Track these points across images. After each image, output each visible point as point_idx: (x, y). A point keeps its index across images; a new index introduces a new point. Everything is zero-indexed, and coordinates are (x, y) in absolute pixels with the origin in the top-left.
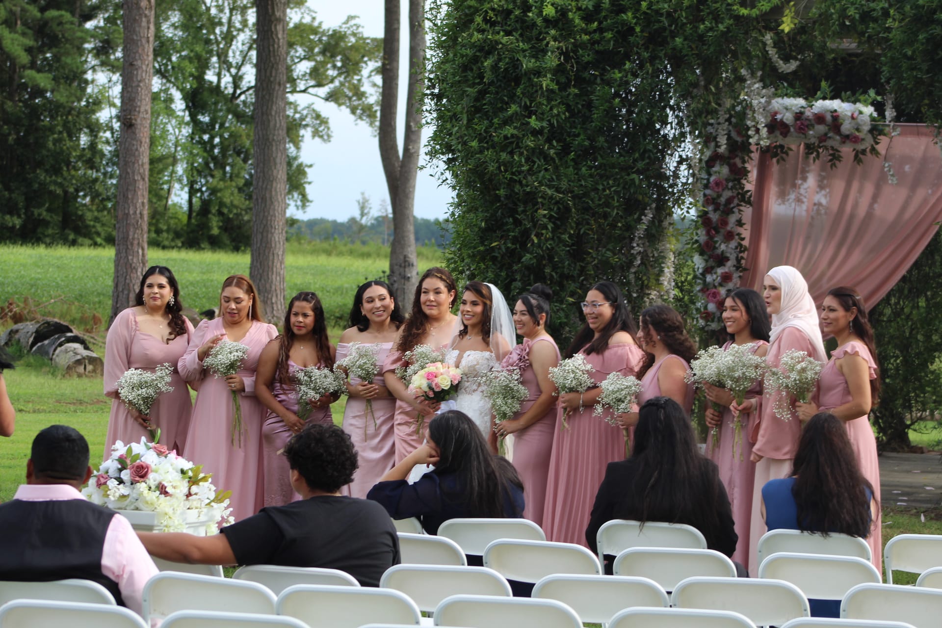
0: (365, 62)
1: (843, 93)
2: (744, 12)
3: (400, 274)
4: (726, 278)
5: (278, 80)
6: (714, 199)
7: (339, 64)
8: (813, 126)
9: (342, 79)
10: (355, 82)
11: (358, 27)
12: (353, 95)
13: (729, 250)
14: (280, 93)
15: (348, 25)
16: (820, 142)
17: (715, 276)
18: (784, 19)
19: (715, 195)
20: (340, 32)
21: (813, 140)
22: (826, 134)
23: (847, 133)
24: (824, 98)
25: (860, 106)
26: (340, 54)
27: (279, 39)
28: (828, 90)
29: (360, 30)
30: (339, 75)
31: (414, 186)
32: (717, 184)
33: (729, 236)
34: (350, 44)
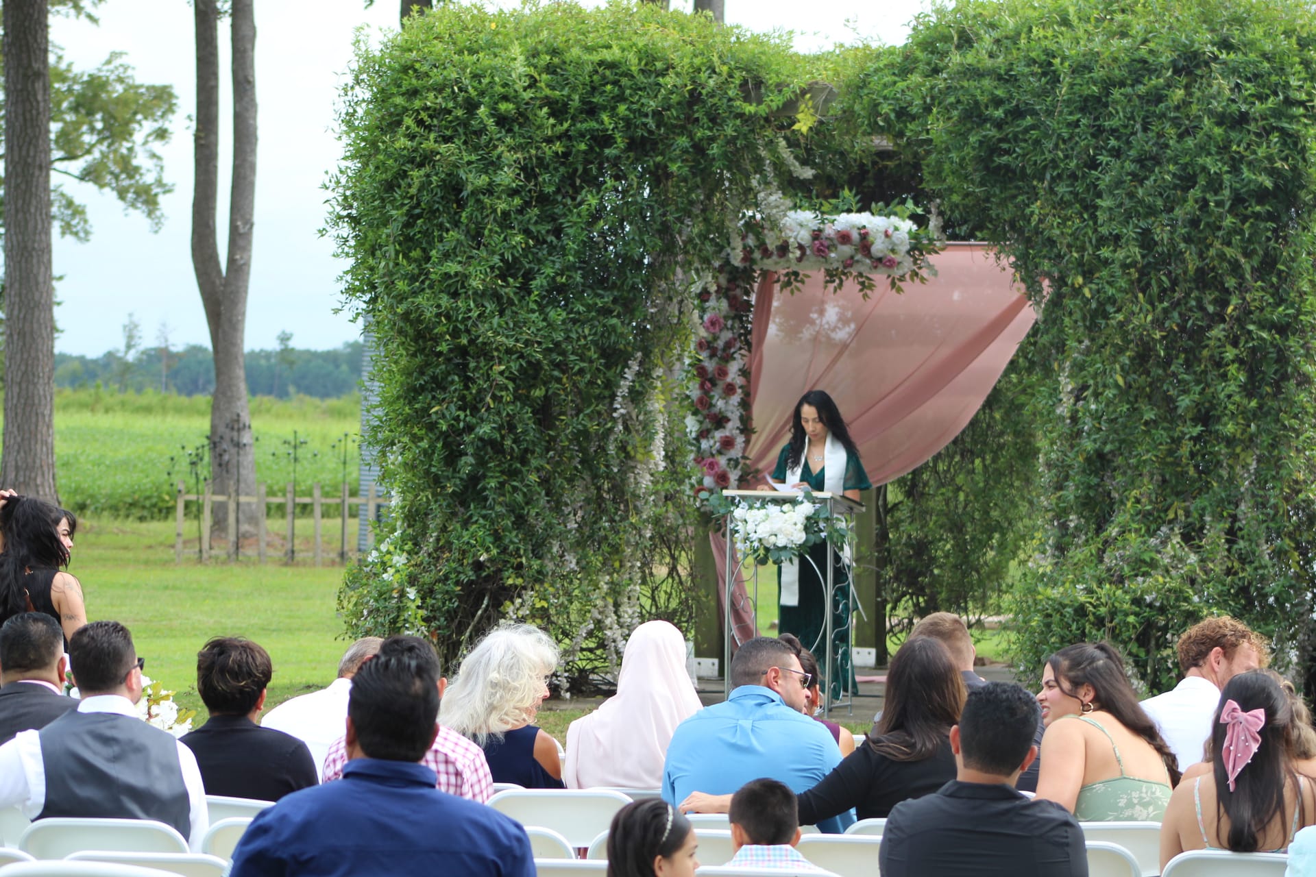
0: (139, 122)
1: (873, 205)
2: (750, 109)
3: (232, 440)
4: (728, 443)
5: (38, 163)
6: (709, 343)
7: (99, 125)
8: (835, 246)
9: (104, 147)
10: (124, 151)
11: (126, 68)
12: (122, 172)
13: (731, 408)
14: (41, 180)
15: (111, 67)
16: (845, 267)
17: (712, 442)
18: (800, 116)
19: (710, 338)
20: (99, 77)
21: (835, 265)
22: (852, 257)
23: (880, 255)
24: (849, 211)
25: (894, 220)
26: (101, 109)
27: (38, 102)
28: (853, 200)
29: (130, 72)
30: (100, 141)
31: (244, 314)
32: (713, 323)
33: (730, 389)
34: (115, 95)
